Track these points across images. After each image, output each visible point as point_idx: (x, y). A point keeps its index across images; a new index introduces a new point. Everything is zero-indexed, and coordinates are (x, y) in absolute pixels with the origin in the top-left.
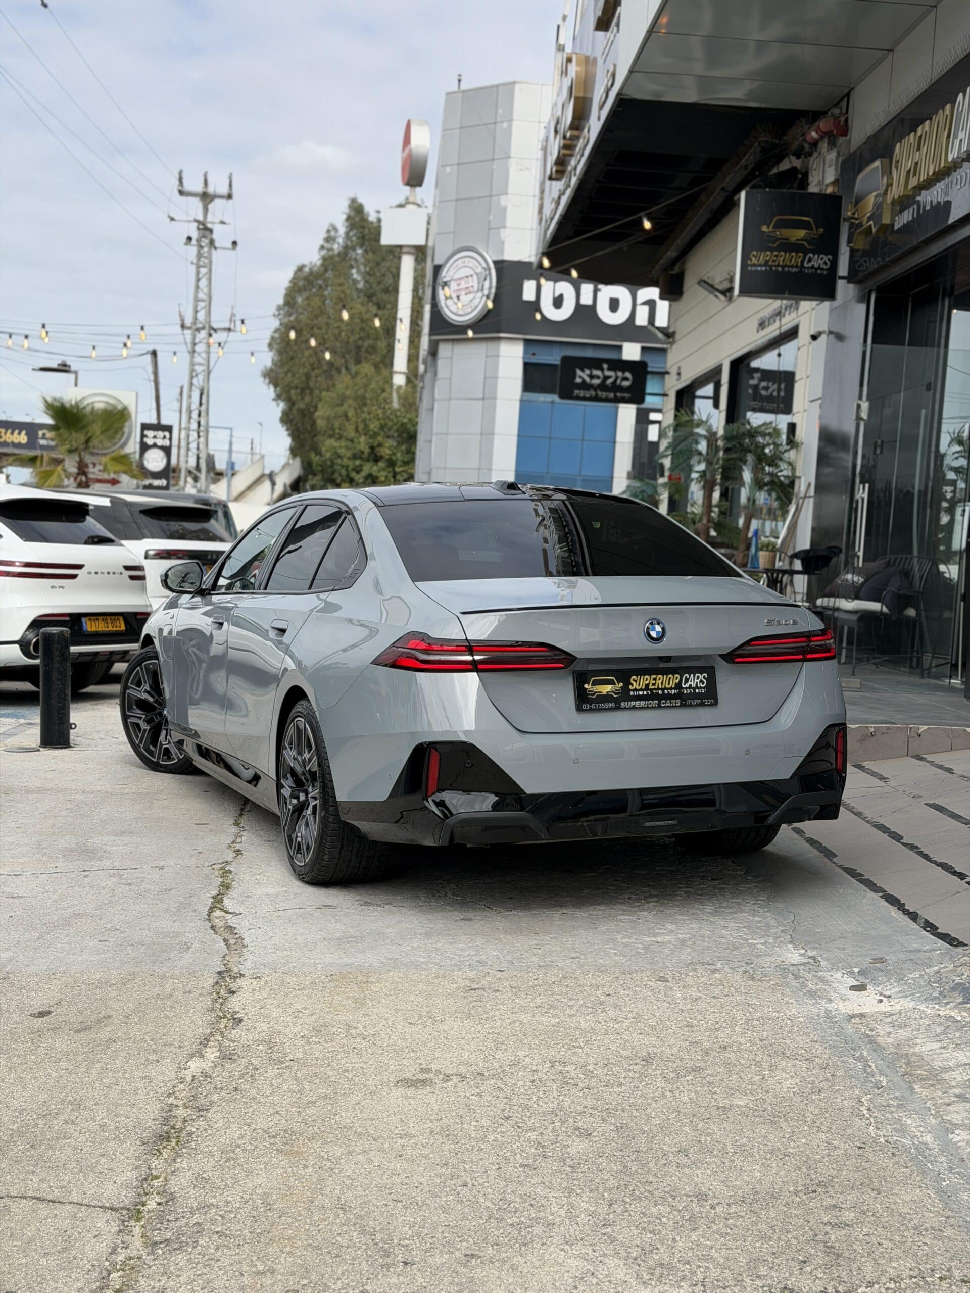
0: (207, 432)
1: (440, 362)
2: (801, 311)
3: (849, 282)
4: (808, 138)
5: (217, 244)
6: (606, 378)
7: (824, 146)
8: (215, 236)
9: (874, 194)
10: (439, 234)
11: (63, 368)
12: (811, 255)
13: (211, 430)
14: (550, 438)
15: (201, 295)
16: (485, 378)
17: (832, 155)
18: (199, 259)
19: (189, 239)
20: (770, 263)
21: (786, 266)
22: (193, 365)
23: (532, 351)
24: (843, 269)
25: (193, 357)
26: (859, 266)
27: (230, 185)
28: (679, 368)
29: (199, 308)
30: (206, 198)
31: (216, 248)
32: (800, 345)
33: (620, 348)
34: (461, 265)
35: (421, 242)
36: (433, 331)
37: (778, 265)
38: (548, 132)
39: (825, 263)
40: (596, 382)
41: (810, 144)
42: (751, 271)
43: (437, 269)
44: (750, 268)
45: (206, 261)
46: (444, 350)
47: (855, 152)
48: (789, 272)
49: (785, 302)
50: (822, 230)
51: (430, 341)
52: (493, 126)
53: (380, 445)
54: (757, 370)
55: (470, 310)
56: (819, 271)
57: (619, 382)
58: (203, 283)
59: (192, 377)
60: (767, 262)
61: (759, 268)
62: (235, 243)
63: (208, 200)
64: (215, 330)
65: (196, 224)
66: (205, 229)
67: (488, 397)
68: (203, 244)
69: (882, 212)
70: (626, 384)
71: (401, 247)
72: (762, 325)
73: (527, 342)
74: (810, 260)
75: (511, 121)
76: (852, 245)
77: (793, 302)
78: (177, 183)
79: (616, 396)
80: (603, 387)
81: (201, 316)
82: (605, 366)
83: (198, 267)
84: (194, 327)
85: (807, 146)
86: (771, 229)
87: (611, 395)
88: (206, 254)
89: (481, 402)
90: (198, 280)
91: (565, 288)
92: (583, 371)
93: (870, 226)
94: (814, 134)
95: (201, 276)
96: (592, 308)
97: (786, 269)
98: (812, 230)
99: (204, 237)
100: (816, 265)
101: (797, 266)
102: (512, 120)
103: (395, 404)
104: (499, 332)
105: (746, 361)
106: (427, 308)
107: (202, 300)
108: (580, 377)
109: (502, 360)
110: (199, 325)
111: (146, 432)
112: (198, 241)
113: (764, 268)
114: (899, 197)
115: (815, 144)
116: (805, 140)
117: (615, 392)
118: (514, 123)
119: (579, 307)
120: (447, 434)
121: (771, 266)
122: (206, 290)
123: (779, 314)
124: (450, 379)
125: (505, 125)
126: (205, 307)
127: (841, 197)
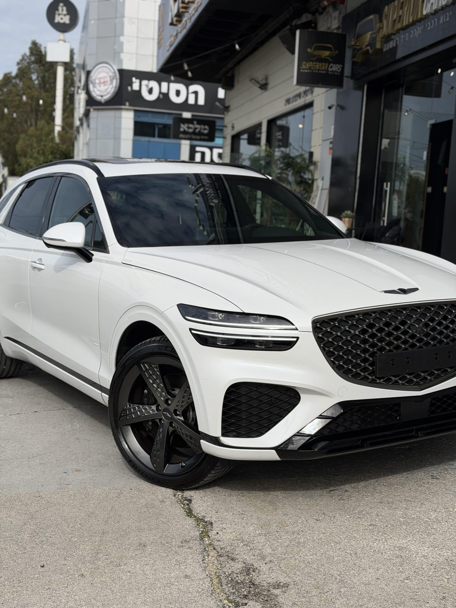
2: (315, 93)
3: (351, 79)
6: (196, 128)
7: (330, 9)
9: (370, 33)
12: (332, 64)
17: (335, 14)
20: (312, 68)
21: (320, 70)
23: (139, 116)
28: (233, 124)
33: (181, 115)
34: (101, 71)
36: (87, 105)
37: (316, 70)
39: (339, 69)
40: (191, 130)
41: (323, 8)
42: (303, 72)
43: (89, 72)
46: (94, 114)
47: (352, 12)
48: (321, 73)
50: (337, 52)
55: (106, 94)
56: (336, 73)
57: (202, 130)
60: (310, 68)
67: (117, 138)
70: (206, 132)
71: (57, 63)
72: (288, 102)
73: (135, 110)
74: (331, 67)
76: (354, 60)
79: (200, 138)
80: (194, 133)
82: (195, 122)
85: (320, 9)
86: (312, 51)
87: (198, 137)
91: (154, 84)
92: (184, 125)
93: (368, 50)
96: (167, 95)
97: (320, 72)
98: (332, 51)
100: (334, 70)
101: (325, 70)
103: (57, 141)
104: (121, 105)
108: (183, 128)
109: (123, 119)
113: (309, 71)
115: (325, 8)
116: (320, 6)
117: (200, 136)
121: (312, 70)
123: (299, 96)
124: (96, 128)
127: (346, 35)
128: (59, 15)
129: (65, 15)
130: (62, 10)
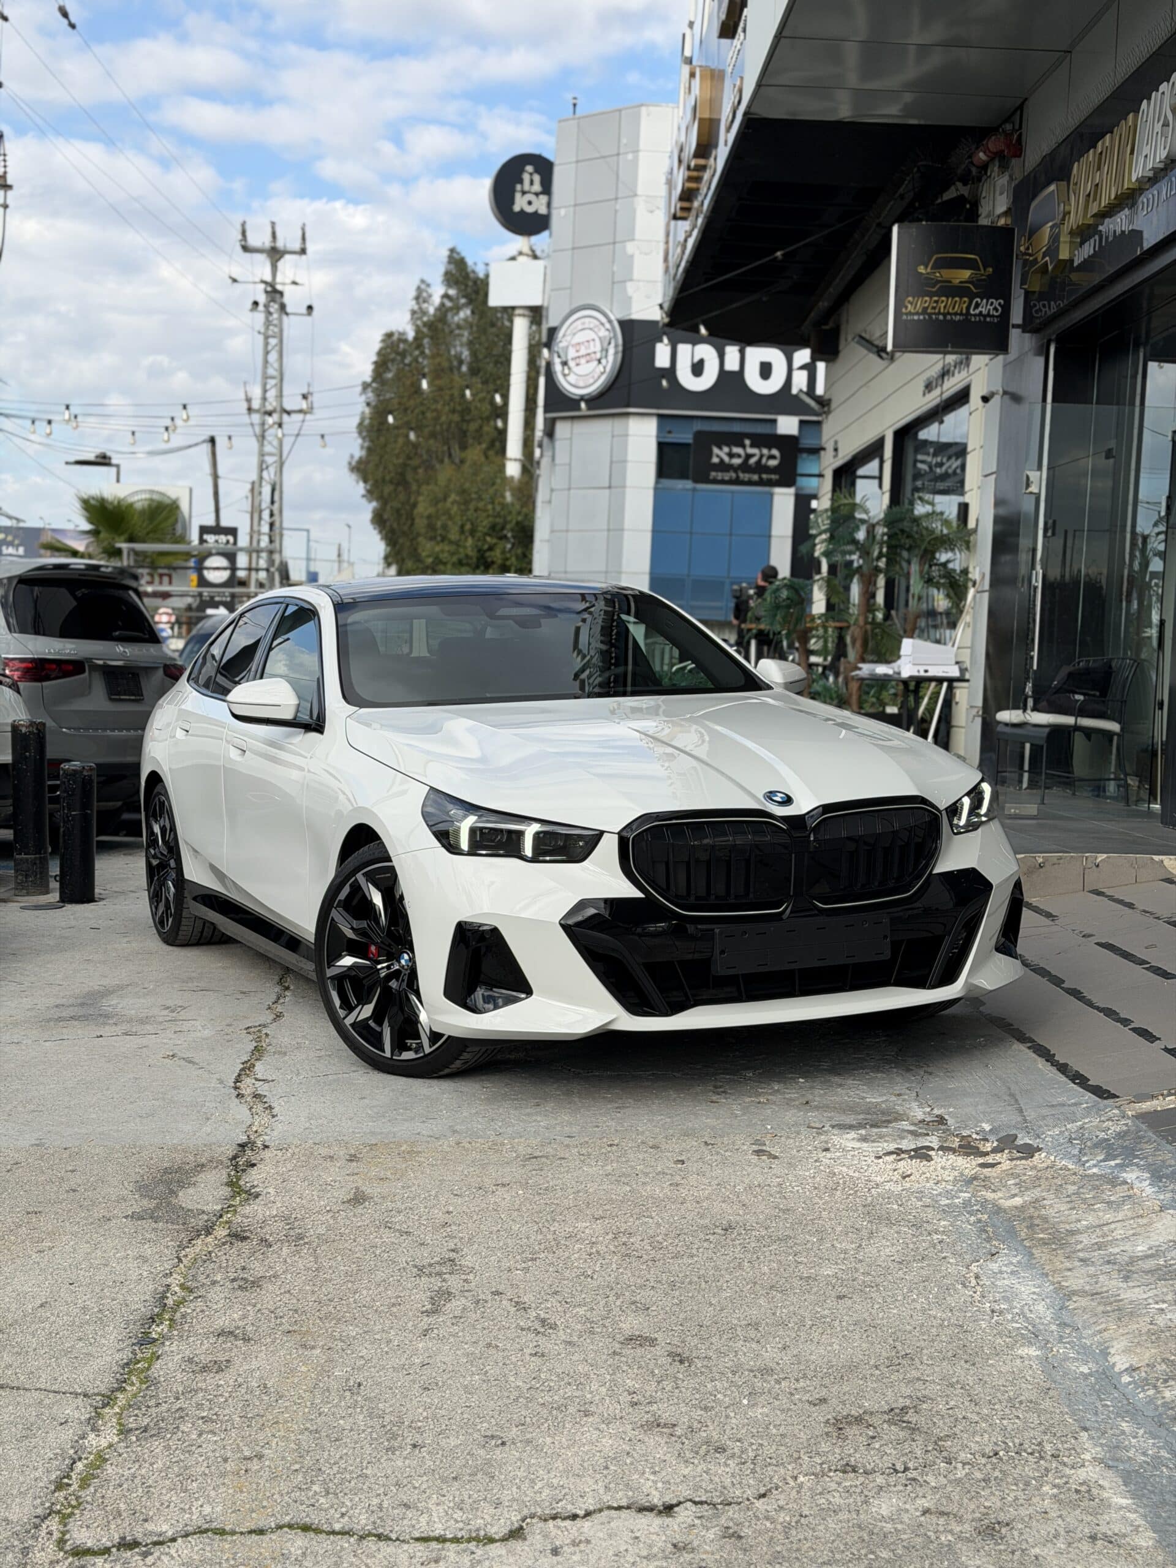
0: (281, 535)
1: (558, 444)
2: (972, 367)
3: (1023, 332)
4: (975, 160)
5: (289, 309)
6: (749, 456)
7: (995, 169)
8: (286, 299)
9: (1050, 224)
10: (552, 290)
11: (103, 460)
12: (979, 300)
13: (285, 532)
14: (691, 533)
15: (271, 371)
16: (611, 462)
17: (1003, 181)
18: (267, 328)
19: (256, 303)
20: (929, 311)
21: (949, 313)
22: (263, 455)
23: (668, 429)
24: (1017, 316)
25: (262, 445)
26: (1037, 312)
27: (304, 238)
28: (836, 442)
29: (268, 387)
30: (275, 254)
31: (287, 314)
32: (972, 409)
33: (774, 421)
34: (580, 327)
35: (536, 302)
36: (547, 409)
38: (672, 163)
40: (737, 461)
41: (978, 167)
43: (552, 332)
44: (904, 317)
45: (276, 330)
46: (562, 429)
47: (1029, 175)
48: (952, 321)
49: (951, 358)
50: (991, 270)
51: (545, 419)
52: (615, 158)
53: (491, 549)
54: (926, 442)
55: (591, 381)
56: (988, 319)
57: (764, 460)
58: (273, 357)
59: (261, 470)
60: (925, 309)
61: (916, 317)
62: (310, 308)
63: (278, 256)
64: (288, 413)
65: (263, 286)
66: (274, 293)
67: (615, 485)
68: (272, 310)
69: (1058, 247)
70: (773, 463)
71: (513, 308)
72: (929, 387)
73: (660, 417)
75: (636, 151)
76: (1026, 287)
77: (964, 356)
78: (240, 237)
79: (761, 478)
80: (745, 467)
81: (271, 394)
82: (747, 442)
83: (267, 337)
84: (263, 410)
85: (974, 170)
86: (929, 270)
87: (755, 477)
88: (275, 322)
89: (607, 491)
90: (267, 353)
91: (706, 352)
92: (720, 448)
93: (1046, 263)
94: (981, 155)
95: (270, 348)
96: (740, 373)
98: (979, 270)
99: (273, 300)
100: (985, 312)
102: (638, 151)
103: (508, 497)
104: (628, 406)
105: (913, 431)
106: (542, 381)
107: (273, 378)
108: (718, 456)
109: (631, 440)
110: (269, 408)
111: (205, 537)
112: (266, 306)
114: (1078, 226)
115: (984, 167)
116: (972, 163)
117: (760, 473)
118: (641, 154)
119: (723, 374)
120: (567, 531)
122: (276, 365)
123: (945, 373)
124: (570, 465)
125: (630, 156)
126: (276, 385)
127: (1013, 230)
128: (524, 193)
129: (537, 194)
130: (532, 183)
